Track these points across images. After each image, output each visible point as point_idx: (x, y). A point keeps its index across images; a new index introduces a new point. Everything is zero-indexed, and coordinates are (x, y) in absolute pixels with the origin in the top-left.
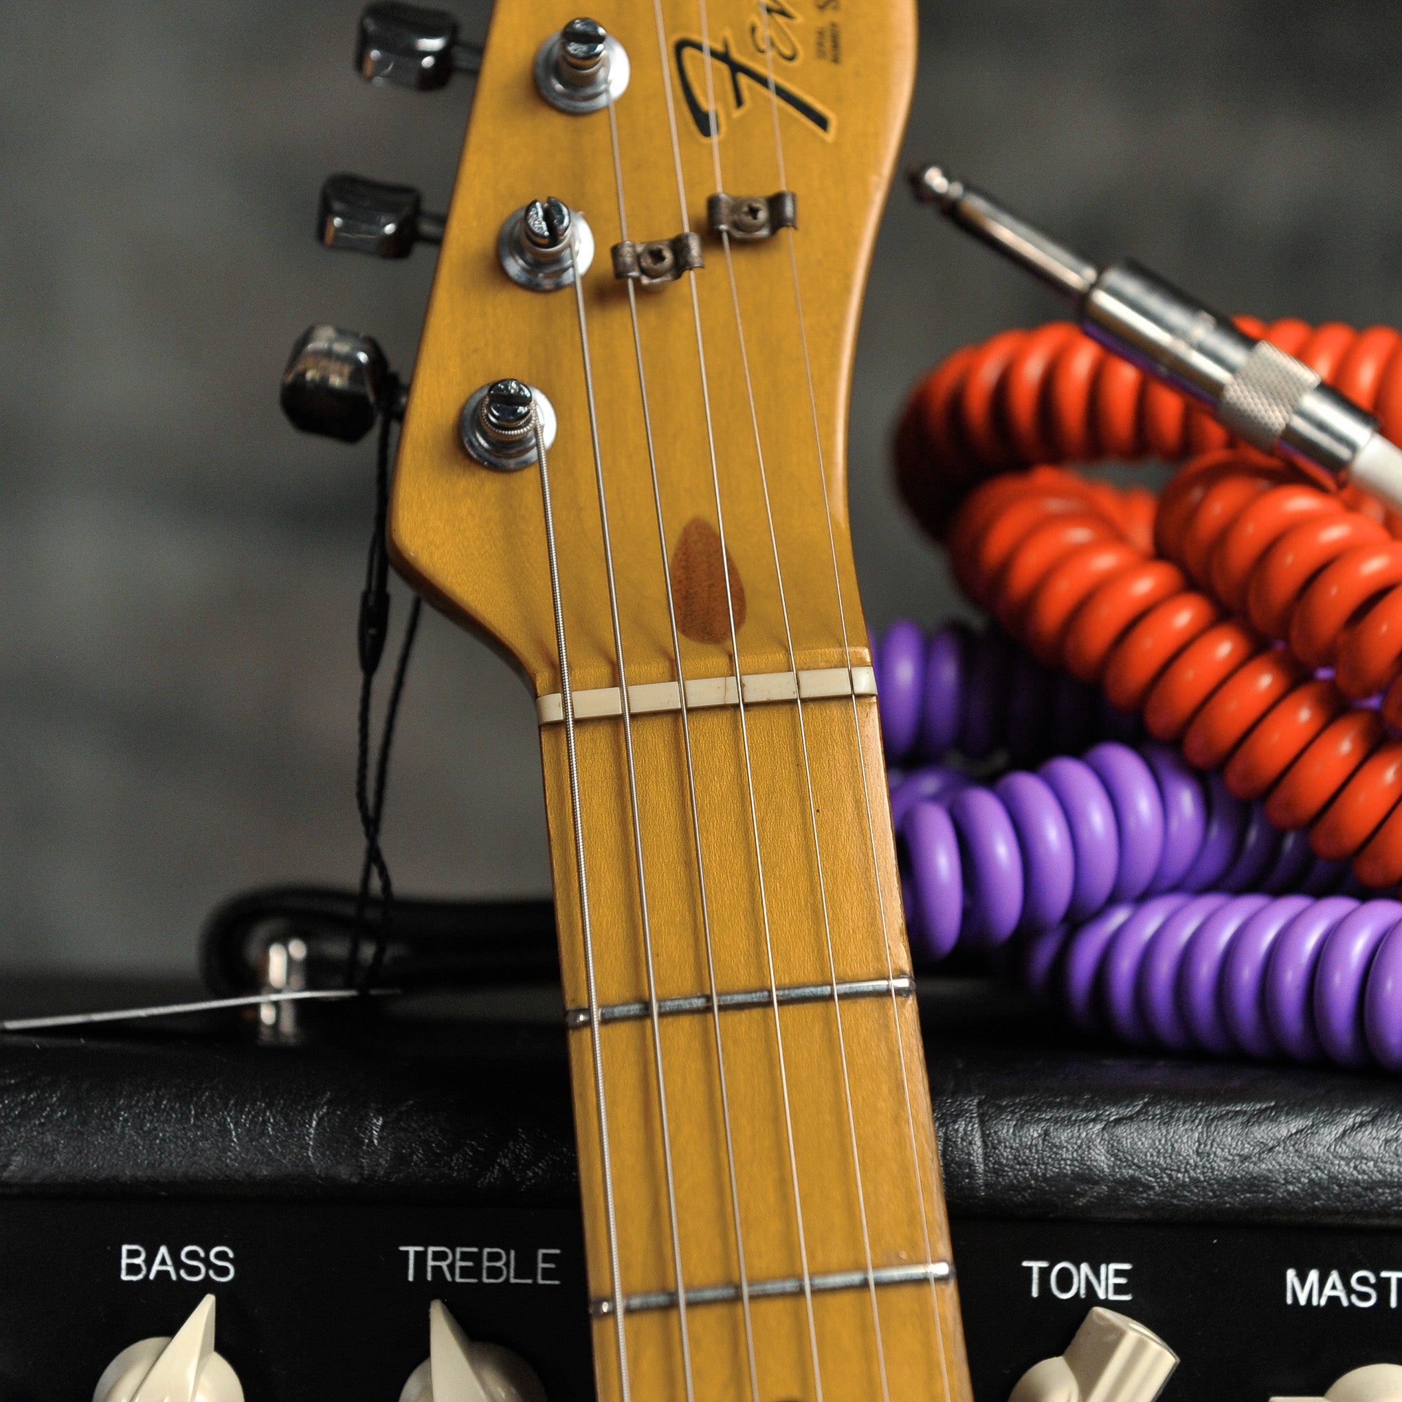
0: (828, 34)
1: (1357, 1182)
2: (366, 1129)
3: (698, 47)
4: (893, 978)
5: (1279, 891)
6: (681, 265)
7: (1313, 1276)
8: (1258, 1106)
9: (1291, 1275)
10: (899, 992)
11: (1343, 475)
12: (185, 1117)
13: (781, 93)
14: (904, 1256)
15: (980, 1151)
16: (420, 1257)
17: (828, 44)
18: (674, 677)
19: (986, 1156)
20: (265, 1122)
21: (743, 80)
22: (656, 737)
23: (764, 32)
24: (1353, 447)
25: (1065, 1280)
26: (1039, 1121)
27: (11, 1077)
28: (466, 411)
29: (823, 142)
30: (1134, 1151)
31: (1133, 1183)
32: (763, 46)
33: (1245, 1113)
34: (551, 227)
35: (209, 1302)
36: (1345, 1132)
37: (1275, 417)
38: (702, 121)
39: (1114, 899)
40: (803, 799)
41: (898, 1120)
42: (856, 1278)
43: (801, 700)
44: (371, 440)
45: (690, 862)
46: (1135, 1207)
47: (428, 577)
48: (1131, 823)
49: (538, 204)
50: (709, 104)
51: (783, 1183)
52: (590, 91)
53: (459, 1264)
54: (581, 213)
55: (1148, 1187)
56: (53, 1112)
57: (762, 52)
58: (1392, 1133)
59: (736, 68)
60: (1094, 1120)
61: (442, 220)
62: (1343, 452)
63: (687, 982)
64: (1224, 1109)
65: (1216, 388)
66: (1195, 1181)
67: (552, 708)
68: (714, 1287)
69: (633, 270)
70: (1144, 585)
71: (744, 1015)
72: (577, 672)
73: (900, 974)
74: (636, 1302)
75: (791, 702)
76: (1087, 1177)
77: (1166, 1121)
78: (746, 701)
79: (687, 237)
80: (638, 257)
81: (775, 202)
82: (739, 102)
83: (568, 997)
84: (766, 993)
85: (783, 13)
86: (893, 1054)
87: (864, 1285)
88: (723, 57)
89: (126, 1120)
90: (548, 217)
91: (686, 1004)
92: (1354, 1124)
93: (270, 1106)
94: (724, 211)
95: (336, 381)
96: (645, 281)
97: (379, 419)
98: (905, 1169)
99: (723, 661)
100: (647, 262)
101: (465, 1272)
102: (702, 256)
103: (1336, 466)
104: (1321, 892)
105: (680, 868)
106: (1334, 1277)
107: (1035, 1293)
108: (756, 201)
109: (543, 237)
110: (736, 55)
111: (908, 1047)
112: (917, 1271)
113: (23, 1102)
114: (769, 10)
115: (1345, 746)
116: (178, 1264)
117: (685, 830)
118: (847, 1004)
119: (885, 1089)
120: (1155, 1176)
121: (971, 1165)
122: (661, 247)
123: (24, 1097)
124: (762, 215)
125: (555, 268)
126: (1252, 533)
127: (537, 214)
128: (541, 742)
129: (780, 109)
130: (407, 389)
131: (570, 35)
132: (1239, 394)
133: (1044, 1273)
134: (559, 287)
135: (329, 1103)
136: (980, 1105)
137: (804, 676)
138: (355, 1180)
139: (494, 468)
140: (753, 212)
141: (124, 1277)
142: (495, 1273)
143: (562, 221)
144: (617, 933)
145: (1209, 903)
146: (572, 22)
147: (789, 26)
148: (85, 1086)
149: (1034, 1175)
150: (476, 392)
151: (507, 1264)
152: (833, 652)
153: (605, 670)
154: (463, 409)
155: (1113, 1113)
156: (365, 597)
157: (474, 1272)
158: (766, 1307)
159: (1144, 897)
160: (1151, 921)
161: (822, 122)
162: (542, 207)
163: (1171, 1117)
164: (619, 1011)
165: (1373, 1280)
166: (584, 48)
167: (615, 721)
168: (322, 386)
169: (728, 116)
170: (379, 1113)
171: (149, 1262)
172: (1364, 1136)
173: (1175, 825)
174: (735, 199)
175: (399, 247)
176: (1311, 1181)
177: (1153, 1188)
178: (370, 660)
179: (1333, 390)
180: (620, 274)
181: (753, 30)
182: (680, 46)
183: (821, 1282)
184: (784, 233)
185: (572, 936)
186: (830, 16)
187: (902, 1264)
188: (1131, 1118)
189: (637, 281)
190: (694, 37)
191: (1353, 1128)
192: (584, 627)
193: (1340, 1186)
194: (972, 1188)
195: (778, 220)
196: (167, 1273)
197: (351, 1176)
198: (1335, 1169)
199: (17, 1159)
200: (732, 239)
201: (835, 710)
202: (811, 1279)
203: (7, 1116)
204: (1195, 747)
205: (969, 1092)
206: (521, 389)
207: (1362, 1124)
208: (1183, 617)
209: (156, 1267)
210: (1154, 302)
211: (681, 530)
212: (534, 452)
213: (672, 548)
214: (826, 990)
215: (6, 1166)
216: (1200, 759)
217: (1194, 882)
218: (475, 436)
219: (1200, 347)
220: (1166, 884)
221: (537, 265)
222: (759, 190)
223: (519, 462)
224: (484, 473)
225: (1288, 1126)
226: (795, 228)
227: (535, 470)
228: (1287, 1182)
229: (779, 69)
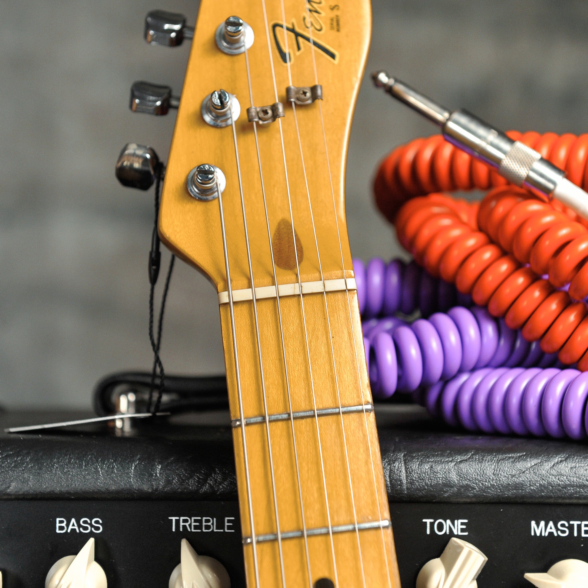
0: (335, 20)
1: (559, 485)
2: (154, 470)
3: (281, 26)
4: (365, 405)
6: (275, 116)
7: (542, 523)
8: (518, 455)
9: (533, 523)
10: (367, 411)
11: (551, 195)
12: (81, 466)
13: (315, 44)
14: (370, 518)
15: (405, 475)
16: (177, 522)
17: (335, 24)
18: (274, 284)
19: (407, 477)
20: (113, 468)
21: (301, 40)
22: (267, 307)
24: (554, 183)
25: (441, 527)
26: (428, 462)
27: (11, 450)
28: (189, 177)
29: (333, 64)
30: (467, 473)
31: (467, 487)
32: (309, 25)
33: (513, 457)
34: (222, 102)
35: (91, 541)
36: (554, 464)
37: (522, 172)
38: (283, 56)
39: (461, 371)
40: (327, 333)
41: (367, 462)
42: (350, 527)
43: (325, 292)
44: (153, 189)
45: (281, 359)
46: (468, 497)
47: (174, 245)
48: (467, 340)
49: (216, 92)
50: (286, 50)
51: (320, 489)
52: (237, 46)
53: (193, 524)
54: (235, 95)
56: (28, 465)
57: (307, 27)
58: (573, 465)
59: (297, 35)
60: (451, 461)
61: (179, 99)
62: (551, 186)
63: (281, 408)
64: (504, 456)
65: (498, 161)
66: (493, 486)
67: (224, 298)
68: (292, 531)
69: (256, 118)
70: (471, 242)
71: (304, 421)
72: (234, 282)
73: (367, 403)
74: (261, 538)
75: (322, 293)
76: (448, 484)
77: (481, 461)
78: (303, 293)
79: (277, 104)
80: (258, 113)
81: (314, 89)
82: (299, 48)
83: (232, 415)
84: (312, 412)
85: (316, 12)
86: (365, 436)
87: (354, 530)
88: (292, 30)
89: (57, 468)
90: (220, 97)
91: (280, 417)
92: (558, 461)
93: (115, 461)
94: (293, 93)
95: (136, 165)
96: (261, 122)
97: (155, 181)
98: (370, 483)
99: (294, 277)
100: (261, 115)
101: (196, 527)
102: (283, 112)
103: (548, 191)
105: (277, 362)
106: (551, 524)
107: (428, 532)
108: (306, 88)
109: (218, 106)
110: (298, 30)
111: (371, 433)
112: (375, 524)
113: (15, 461)
115: (554, 306)
116: (79, 526)
117: (279, 346)
118: (346, 416)
119: (362, 450)
120: (476, 484)
121: (401, 481)
122: (267, 108)
123: (16, 459)
124: (309, 95)
125: (225, 118)
126: (514, 220)
127: (216, 96)
128: (220, 311)
129: (315, 51)
131: (228, 23)
132: (508, 163)
133: (432, 524)
134: (227, 126)
135: (139, 459)
136: (404, 456)
137: (327, 282)
138: (150, 491)
139: (200, 200)
140: (305, 93)
141: (58, 531)
142: (207, 527)
143: (226, 99)
144: (252, 388)
145: (501, 371)
146: (229, 18)
147: (319, 17)
148: (40, 454)
149: (427, 484)
150: (193, 169)
151: (213, 524)
152: (338, 273)
153: (246, 282)
154: (188, 176)
155: (459, 458)
156: (151, 254)
157: (199, 527)
158: (313, 539)
159: (474, 370)
160: (477, 378)
161: (333, 56)
162: (218, 94)
163: (483, 460)
164: (253, 420)
165: (567, 525)
166: (234, 28)
167: (250, 302)
168: (131, 168)
169: (294, 54)
170: (159, 463)
171: (68, 525)
172: (562, 466)
173: (485, 340)
174: (297, 88)
175: (162, 111)
176: (540, 485)
177: (475, 489)
178: (154, 279)
179: (547, 161)
180: (250, 120)
181: (304, 19)
182: (275, 26)
183: (336, 529)
184: (318, 102)
185: (233, 391)
186: (336, 12)
187: (370, 521)
188: (466, 460)
189: (257, 123)
190: (280, 22)
191: (557, 463)
192: (237, 264)
193: (552, 487)
194: (402, 490)
195: (315, 97)
196: (75, 529)
197: (148, 489)
198: (550, 480)
199: (13, 484)
200: (295, 104)
201: (340, 296)
202: (332, 528)
203: (9, 467)
204: (493, 308)
205: (400, 451)
206: (210, 168)
207: (561, 461)
208: (488, 255)
209: (71, 527)
210: (473, 126)
211: (276, 224)
212: (216, 193)
213: (273, 232)
214: (337, 410)
215: (9, 487)
216: (495, 313)
217: (494, 363)
218: (193, 187)
219: (492, 145)
220: (482, 364)
221: (217, 117)
222: (307, 85)
223: (210, 197)
224: (197, 202)
225: (531, 463)
226: (322, 100)
227: (216, 201)
228: (530, 485)
229: (315, 35)
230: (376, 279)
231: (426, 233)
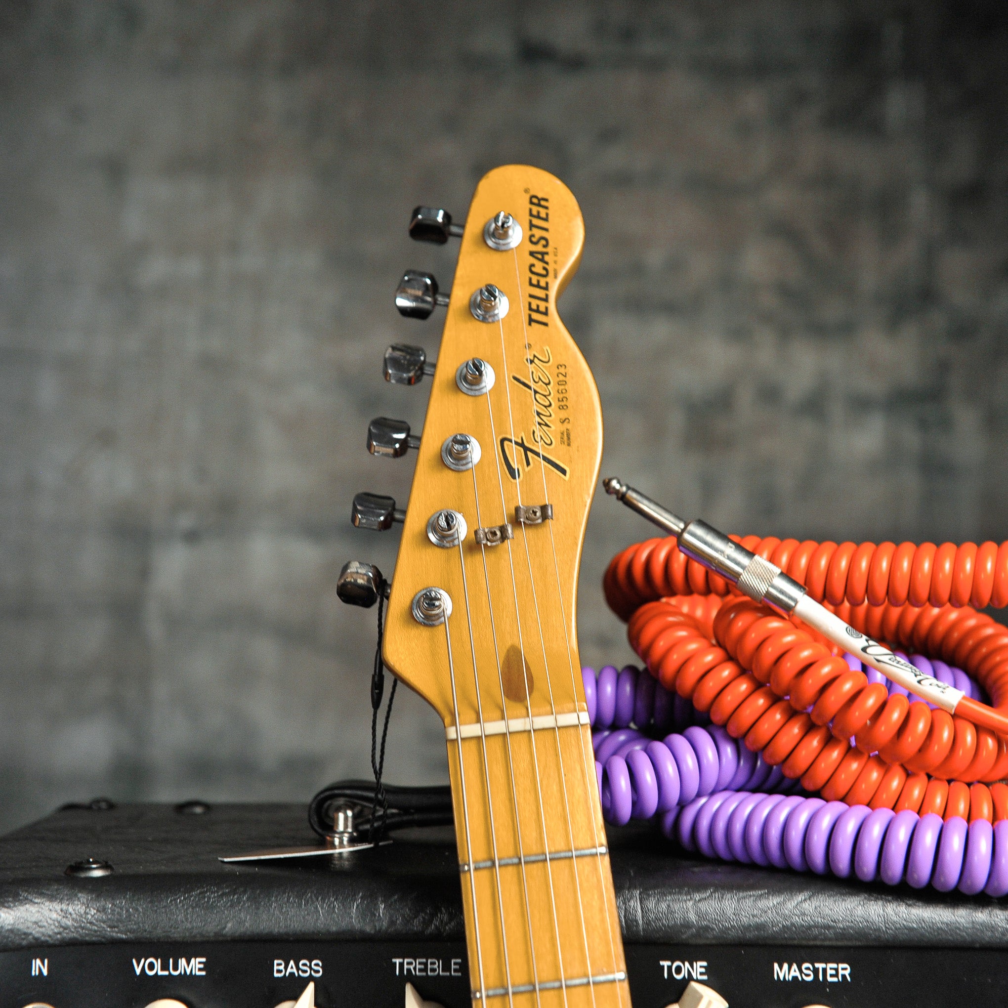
0: (565, 434)
1: (803, 926)
2: (378, 909)
3: (510, 441)
4: (599, 847)
5: (771, 792)
6: (504, 537)
7: (786, 966)
8: (760, 892)
9: (776, 966)
10: (601, 854)
11: (791, 613)
12: (300, 905)
13: (545, 459)
14: (605, 970)
15: (640, 915)
16: (402, 965)
17: (565, 438)
18: (503, 718)
19: (643, 917)
20: (334, 907)
21: (529, 453)
22: (497, 743)
23: (537, 433)
24: (796, 601)
25: (678, 971)
26: (665, 900)
27: (227, 887)
28: (414, 602)
29: (564, 480)
30: (707, 913)
31: (707, 928)
32: (539, 439)
33: (754, 895)
34: (448, 524)
35: (311, 986)
36: (797, 903)
37: (761, 588)
38: (512, 472)
39: (699, 795)
40: (559, 770)
41: (601, 910)
42: (585, 980)
43: (558, 728)
44: (376, 606)
45: (511, 799)
46: (708, 938)
47: (399, 673)
48: (704, 762)
49: (443, 514)
50: (515, 466)
51: (553, 939)
52: (464, 462)
53: (418, 967)
54: (462, 514)
55: (713, 929)
56: (244, 904)
57: (538, 442)
58: (818, 904)
59: (526, 449)
60: (689, 900)
61: (404, 512)
62: (793, 604)
63: (511, 852)
64: (745, 894)
65: (738, 575)
66: (733, 927)
67: (452, 733)
68: (523, 985)
69: (484, 540)
70: (709, 658)
71: (535, 866)
72: (461, 715)
73: (602, 845)
74: (491, 993)
75: (554, 729)
76: (687, 925)
77: (721, 900)
78: (534, 728)
79: (506, 524)
80: (486, 534)
81: (544, 508)
82: (528, 464)
83: (460, 859)
84: (544, 856)
85: (547, 425)
86: (599, 881)
87: (588, 983)
88: (522, 445)
89: (275, 907)
90: (447, 520)
91: (510, 861)
92: (802, 900)
93: (336, 899)
94: (522, 513)
95: (360, 581)
96: (489, 544)
97: (378, 600)
98: (605, 932)
99: (524, 711)
100: (489, 536)
101: (420, 970)
102: (512, 533)
103: (788, 609)
104: (788, 793)
105: (507, 802)
106: (795, 966)
107: (666, 976)
108: (536, 508)
109: (445, 528)
110: (526, 444)
111: (605, 878)
112: (610, 977)
113: (231, 900)
114: (540, 424)
115: (796, 730)
116: (298, 969)
117: (509, 785)
118: (579, 860)
119: (596, 897)
120: (716, 924)
121: (636, 921)
122: (495, 530)
123: (232, 897)
124: (538, 514)
125: (451, 538)
126: (753, 637)
127: (442, 519)
128: (447, 746)
129: (545, 466)
130: (390, 586)
131: (455, 441)
132: (746, 578)
133: (670, 968)
134: (454, 546)
135: (362, 898)
136: (640, 894)
137: (559, 717)
138: (373, 932)
139: (425, 625)
140: (535, 513)
141: (276, 975)
142: (433, 970)
143: (453, 522)
144: (481, 830)
145: (742, 795)
146: (456, 436)
147: (548, 431)
148: (258, 892)
149: (664, 925)
150: (419, 592)
151: (439, 967)
152: (571, 706)
153: (474, 716)
154: (413, 599)
155: (697, 896)
156: (373, 677)
157: (425, 970)
158: (546, 994)
159: (713, 793)
160: (716, 803)
161: (564, 472)
162: (444, 515)
163: (722, 898)
164: (482, 865)
165: (812, 968)
166: (462, 447)
167: (479, 738)
168: (355, 584)
169: (524, 470)
170: (382, 902)
171: (286, 968)
172: (806, 905)
173: (724, 760)
174: (526, 507)
175: (386, 525)
176: (783, 925)
177: (715, 930)
178: (376, 704)
179: (787, 575)
180: (478, 543)
181: (534, 432)
182: (502, 441)
183: (569, 983)
184: (549, 522)
185: (461, 833)
186: (566, 425)
187: (604, 974)
188: (705, 899)
189: (485, 545)
190: (509, 437)
191: (801, 902)
192: (465, 696)
194: (638, 931)
195: (545, 517)
196: (294, 973)
197: (370, 930)
198: (794, 921)
199: (229, 925)
200: (524, 523)
201: (572, 731)
202: (565, 980)
203: (225, 906)
204: (732, 730)
205: (635, 888)
206: (436, 594)
207: (805, 900)
208: (726, 672)
209: (289, 970)
210: (710, 538)
211: (505, 651)
212: (443, 618)
213: (502, 659)
214: (570, 854)
215: (225, 928)
216: (734, 735)
217: (734, 786)
218: (418, 612)
219: (729, 558)
220: (721, 788)
221: (442, 538)
222: (537, 503)
223: (436, 623)
224: (422, 628)
225: (774, 901)
226: (552, 519)
227: (443, 626)
228: (773, 926)
229: (544, 449)
230: (609, 689)
231: (661, 644)
